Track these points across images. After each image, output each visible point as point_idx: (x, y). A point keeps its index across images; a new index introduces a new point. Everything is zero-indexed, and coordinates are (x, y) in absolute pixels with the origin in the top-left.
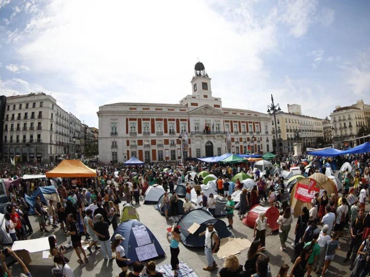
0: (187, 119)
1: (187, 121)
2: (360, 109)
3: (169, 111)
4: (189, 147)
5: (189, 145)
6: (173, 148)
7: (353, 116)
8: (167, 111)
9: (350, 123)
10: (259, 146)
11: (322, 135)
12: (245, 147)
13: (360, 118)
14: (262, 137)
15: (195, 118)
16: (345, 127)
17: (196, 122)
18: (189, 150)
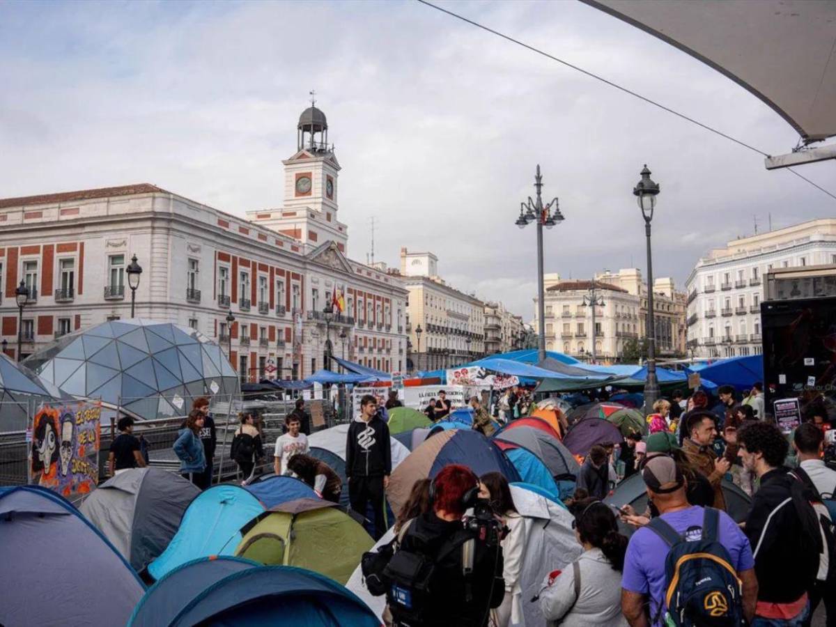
0: (301, 275)
1: (301, 279)
2: (627, 292)
4: (302, 353)
6: (280, 353)
7: (609, 309)
9: (598, 326)
11: (480, 347)
13: (628, 317)
14: (393, 339)
15: (313, 275)
16: (581, 335)
17: (313, 285)
18: (301, 358)
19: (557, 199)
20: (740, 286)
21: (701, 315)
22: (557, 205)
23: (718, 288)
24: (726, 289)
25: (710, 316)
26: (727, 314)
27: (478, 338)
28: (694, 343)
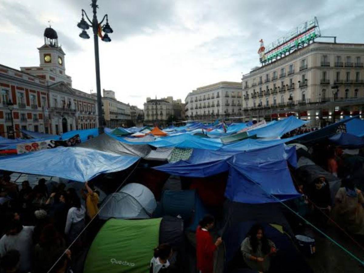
0: (47, 93)
1: (47, 95)
2: (169, 102)
3: (30, 80)
4: (50, 123)
5: (50, 120)
6: (36, 124)
7: (164, 107)
8: (27, 80)
9: (161, 112)
10: (94, 124)
11: (130, 118)
12: (86, 124)
13: (169, 109)
14: (96, 116)
15: (54, 94)
16: (157, 114)
17: (54, 97)
18: (49, 125)
19: (106, 15)
20: (200, 100)
21: (189, 109)
22: (107, 20)
23: (194, 101)
24: (196, 101)
25: (192, 109)
26: (196, 108)
27: (129, 115)
28: (187, 116)
